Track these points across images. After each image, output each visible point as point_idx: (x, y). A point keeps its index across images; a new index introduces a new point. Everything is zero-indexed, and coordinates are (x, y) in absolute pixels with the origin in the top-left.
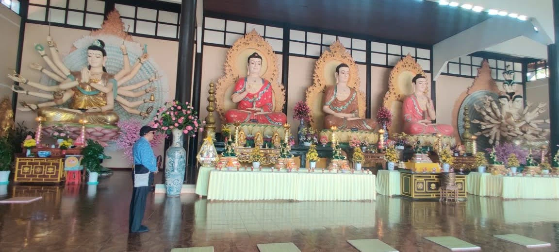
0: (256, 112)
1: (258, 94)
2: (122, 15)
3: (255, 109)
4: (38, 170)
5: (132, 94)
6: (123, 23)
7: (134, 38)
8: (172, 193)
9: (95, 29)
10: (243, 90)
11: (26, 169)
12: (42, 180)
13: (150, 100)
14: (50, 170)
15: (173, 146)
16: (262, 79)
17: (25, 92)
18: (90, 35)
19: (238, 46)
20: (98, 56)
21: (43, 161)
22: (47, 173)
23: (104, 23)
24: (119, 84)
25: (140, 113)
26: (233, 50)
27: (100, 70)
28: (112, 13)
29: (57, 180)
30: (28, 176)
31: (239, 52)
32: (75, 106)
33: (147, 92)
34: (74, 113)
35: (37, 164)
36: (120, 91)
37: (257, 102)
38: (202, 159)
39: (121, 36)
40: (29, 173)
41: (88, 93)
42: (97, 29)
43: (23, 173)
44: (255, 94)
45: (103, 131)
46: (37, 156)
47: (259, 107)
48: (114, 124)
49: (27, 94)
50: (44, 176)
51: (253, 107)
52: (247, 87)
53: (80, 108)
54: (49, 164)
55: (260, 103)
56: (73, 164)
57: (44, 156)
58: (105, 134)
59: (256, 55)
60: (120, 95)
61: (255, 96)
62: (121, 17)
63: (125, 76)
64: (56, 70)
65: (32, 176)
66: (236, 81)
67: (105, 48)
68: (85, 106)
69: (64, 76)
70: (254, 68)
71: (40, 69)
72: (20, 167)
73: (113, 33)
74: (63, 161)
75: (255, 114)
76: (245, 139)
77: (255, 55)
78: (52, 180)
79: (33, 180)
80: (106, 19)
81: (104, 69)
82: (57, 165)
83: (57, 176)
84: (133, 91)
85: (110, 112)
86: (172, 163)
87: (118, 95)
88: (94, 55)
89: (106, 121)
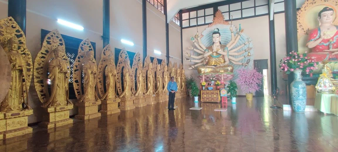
0: (333, 52)
1: (332, 38)
2: (222, 12)
3: (331, 50)
4: (210, 96)
5: (236, 54)
6: (223, 16)
7: (230, 22)
8: (300, 111)
9: (210, 23)
10: (317, 37)
11: (205, 96)
12: (212, 101)
13: (248, 55)
14: (215, 96)
15: (296, 81)
16: (335, 26)
17: (190, 61)
18: (208, 27)
19: (305, 7)
20: (218, 36)
21: (211, 92)
22: (214, 97)
23: (214, 19)
24: (229, 49)
25: (242, 64)
26: (302, 11)
27: (218, 44)
28: (217, 12)
29: (218, 101)
30: (206, 99)
31: (307, 11)
32: (210, 64)
33: (246, 51)
34: (212, 68)
35: (209, 93)
36: (230, 54)
37: (333, 45)
38: (320, 88)
39: (224, 23)
40: (206, 97)
41: (215, 57)
42: (211, 23)
43: (204, 97)
44: (330, 39)
45: (227, 76)
46: (208, 89)
47: (335, 48)
48: (232, 71)
49: (191, 61)
50: (213, 99)
51: (329, 49)
52: (322, 34)
53: (212, 65)
54: (214, 93)
55: (335, 45)
56: (224, 93)
57: (211, 90)
58: (228, 77)
59: (328, 9)
60: (231, 56)
61: (331, 40)
62: (222, 13)
63: (232, 44)
64: (199, 48)
65: (208, 99)
66: (307, 33)
67: (219, 32)
68: (214, 64)
69: (204, 51)
70: (327, 19)
71: (192, 49)
72: (203, 95)
73: (220, 23)
74: (220, 91)
75: (333, 54)
76: (331, 73)
77: (325, 9)
78: (216, 101)
79: (213, 101)
80: (214, 16)
81: (220, 43)
82: (218, 93)
83: (218, 99)
84: (235, 52)
85: (228, 66)
86: (298, 91)
87: (229, 55)
88: (216, 37)
89: (228, 70)
